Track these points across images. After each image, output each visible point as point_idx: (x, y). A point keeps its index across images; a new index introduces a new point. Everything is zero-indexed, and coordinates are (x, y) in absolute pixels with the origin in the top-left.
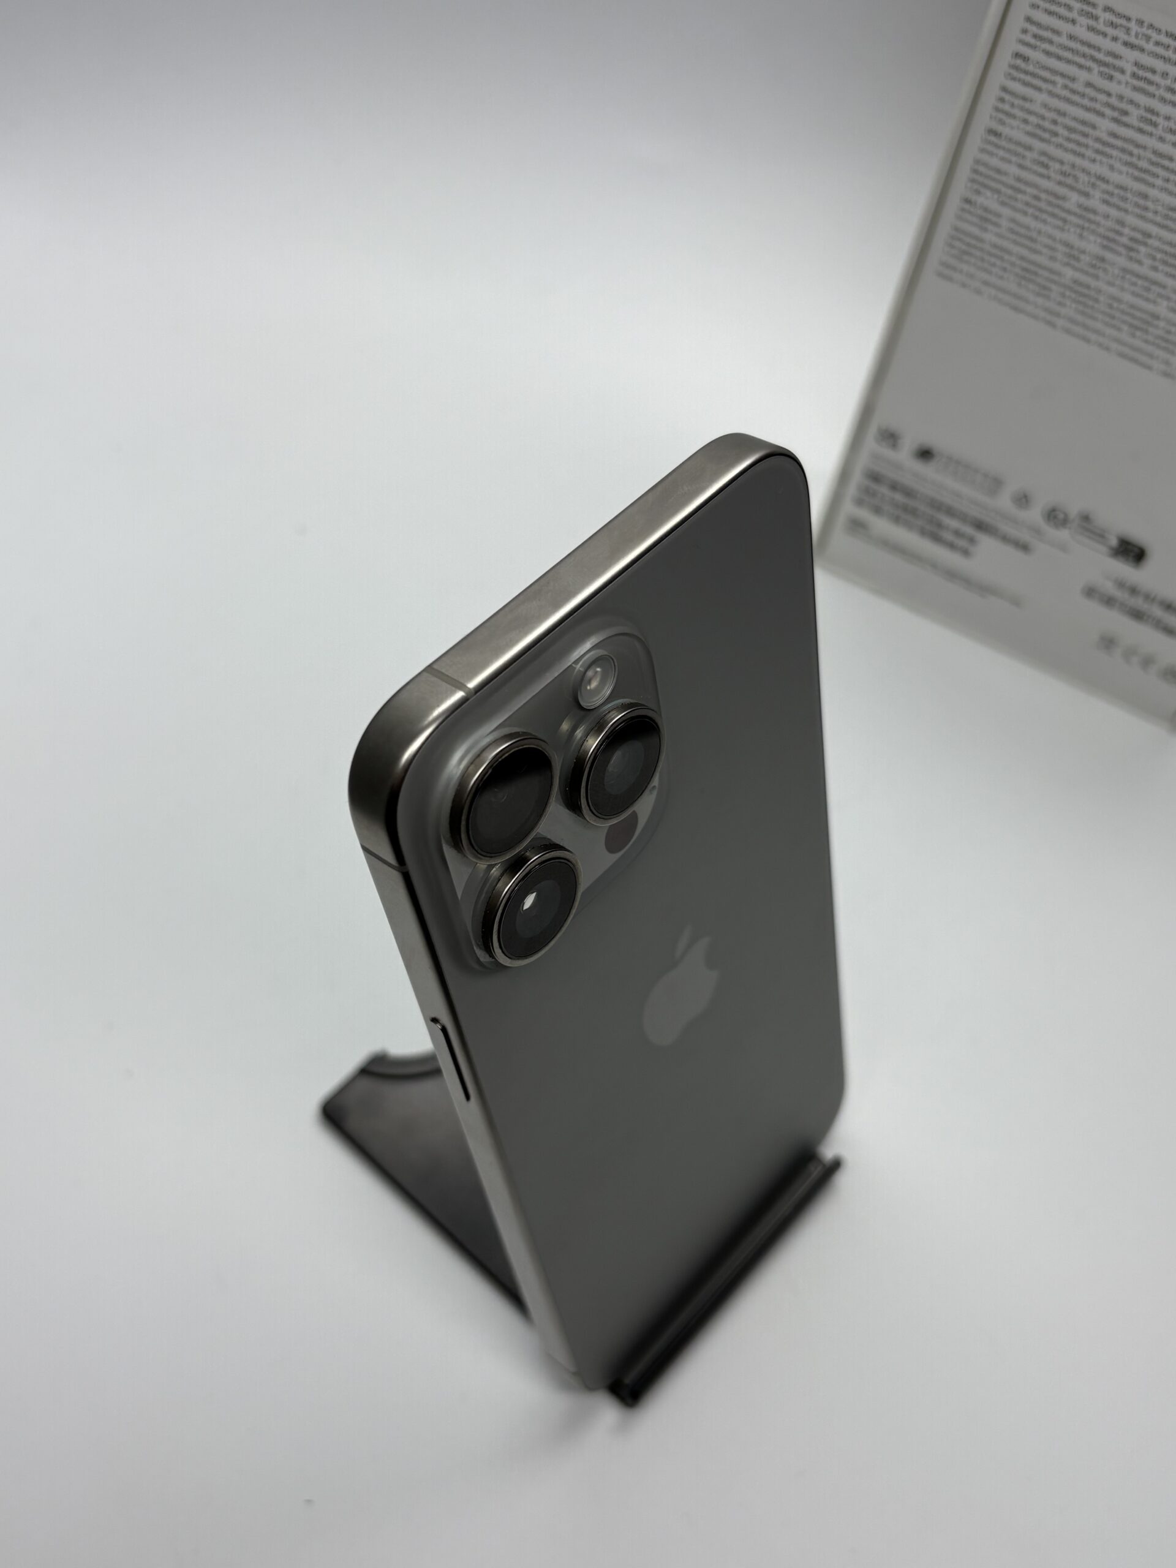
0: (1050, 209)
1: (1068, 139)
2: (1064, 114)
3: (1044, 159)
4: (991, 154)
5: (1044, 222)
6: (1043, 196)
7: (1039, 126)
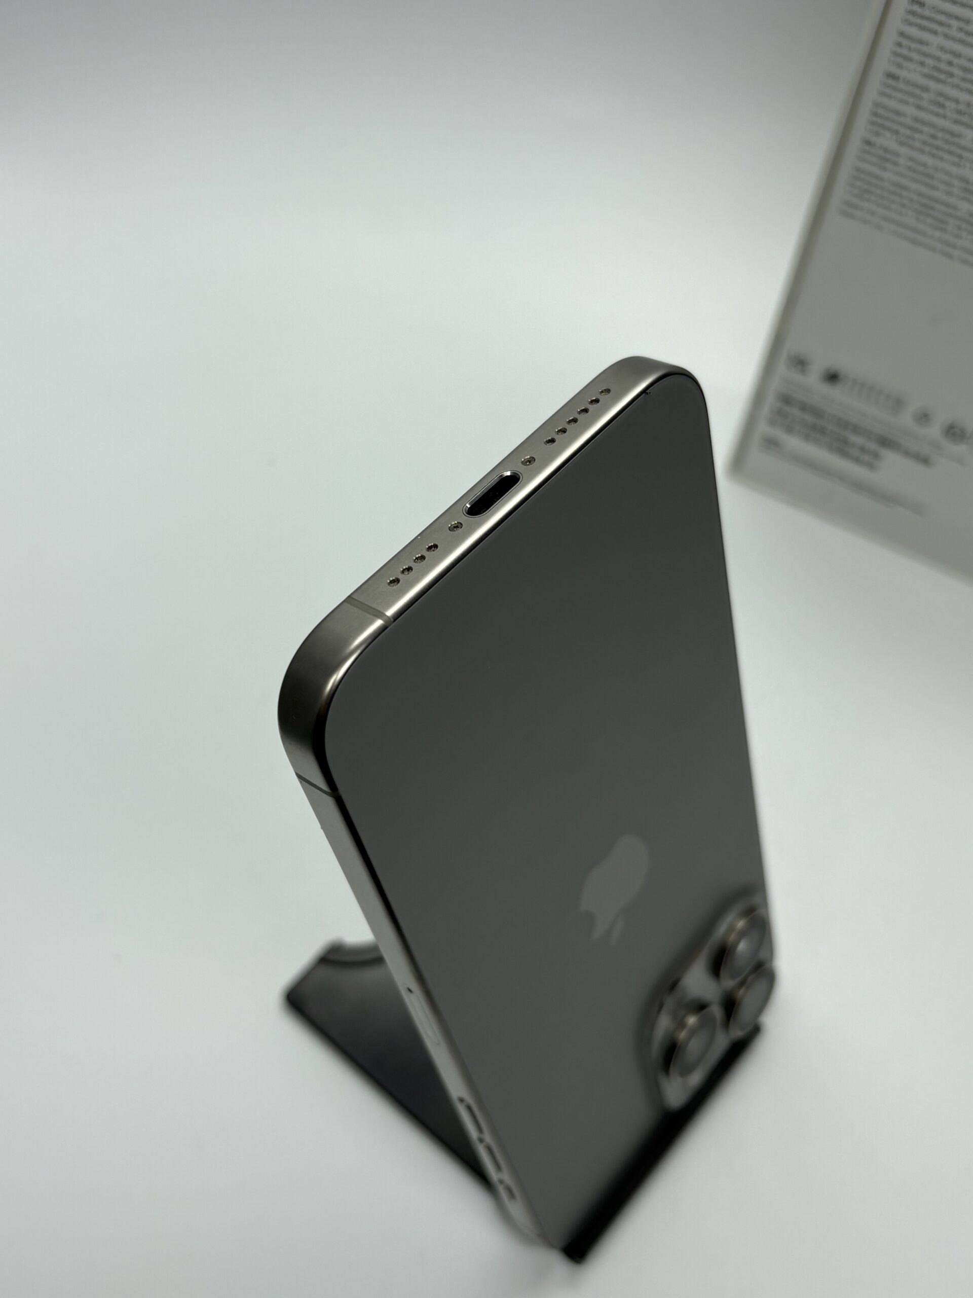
0: (946, 147)
1: (964, 79)
2: (958, 55)
3: (941, 100)
4: (890, 97)
5: (941, 159)
6: (940, 134)
7: (936, 68)
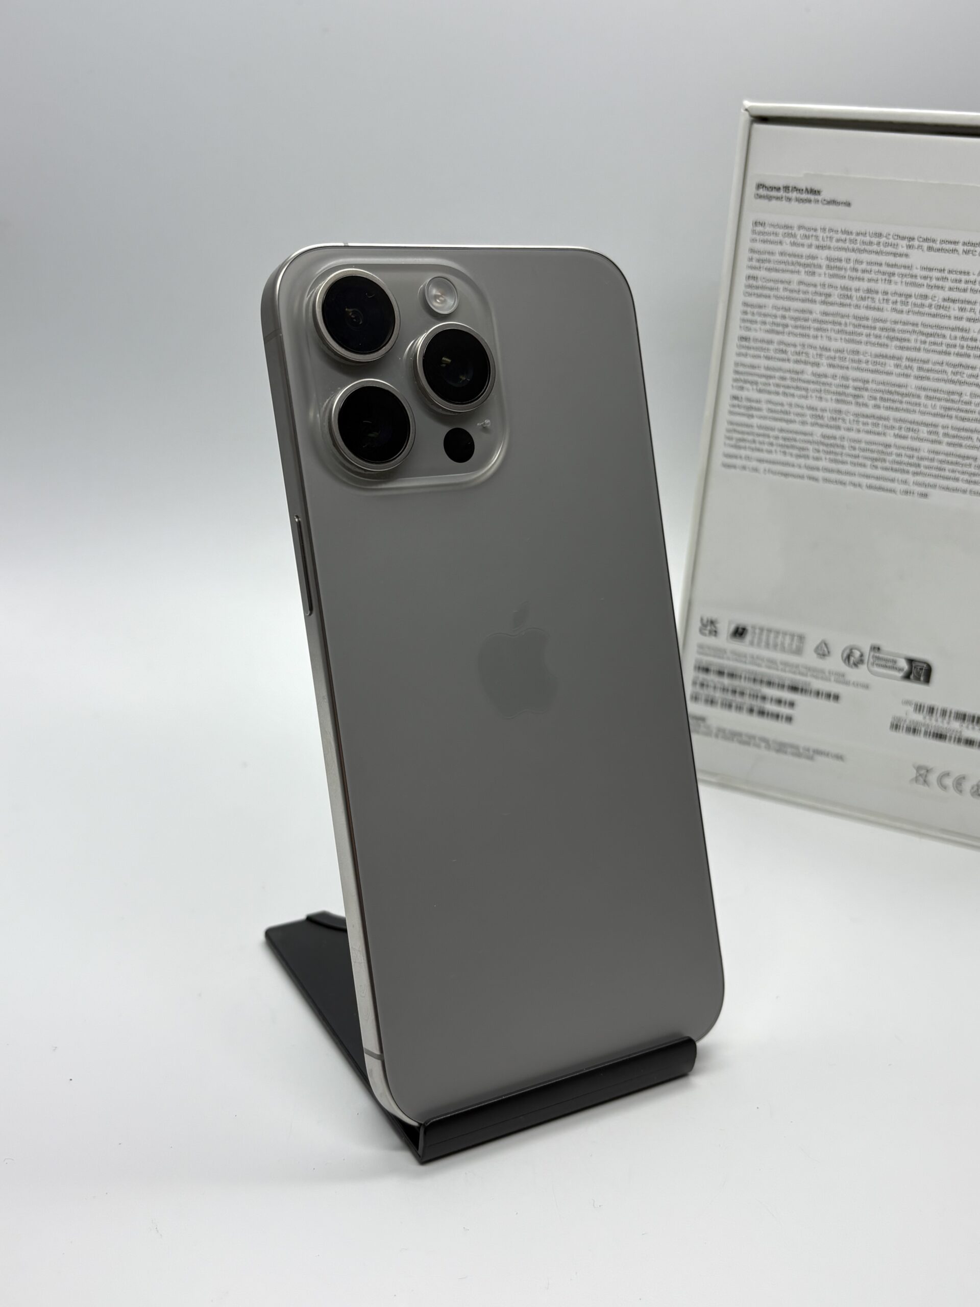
0: (794, 384)
1: (796, 327)
2: (789, 309)
3: (782, 347)
4: (746, 355)
5: (793, 395)
6: (788, 375)
7: (774, 323)
